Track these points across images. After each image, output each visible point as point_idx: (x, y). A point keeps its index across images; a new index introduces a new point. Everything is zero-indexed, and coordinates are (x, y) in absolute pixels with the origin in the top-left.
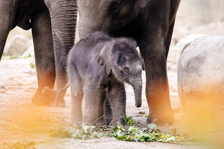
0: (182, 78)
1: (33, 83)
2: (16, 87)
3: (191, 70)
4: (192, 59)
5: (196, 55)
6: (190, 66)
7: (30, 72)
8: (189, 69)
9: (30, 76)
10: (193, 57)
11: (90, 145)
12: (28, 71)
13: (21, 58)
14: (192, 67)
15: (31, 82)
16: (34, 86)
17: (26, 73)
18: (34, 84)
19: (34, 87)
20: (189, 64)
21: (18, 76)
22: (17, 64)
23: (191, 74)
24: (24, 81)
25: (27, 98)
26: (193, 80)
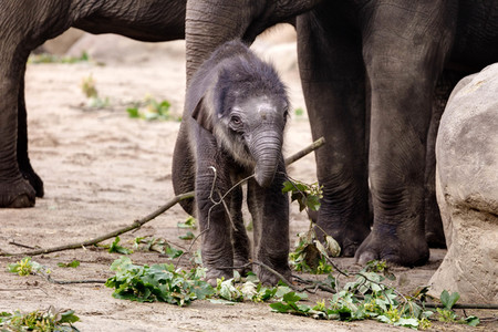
0: (447, 164)
1: (88, 137)
2: (44, 149)
3: (469, 146)
4: (473, 119)
5: (483, 109)
6: (468, 136)
7: (82, 105)
8: (465, 143)
9: (80, 117)
10: (477, 113)
11: (211, 324)
12: (76, 102)
13: (63, 62)
14: (471, 140)
15: (82, 134)
16: (89, 147)
17: (71, 107)
18: (88, 142)
19: (88, 152)
20: (464, 131)
21: (52, 115)
22: (51, 81)
23: (470, 157)
24: (66, 130)
25: (69, 182)
26: (473, 172)
